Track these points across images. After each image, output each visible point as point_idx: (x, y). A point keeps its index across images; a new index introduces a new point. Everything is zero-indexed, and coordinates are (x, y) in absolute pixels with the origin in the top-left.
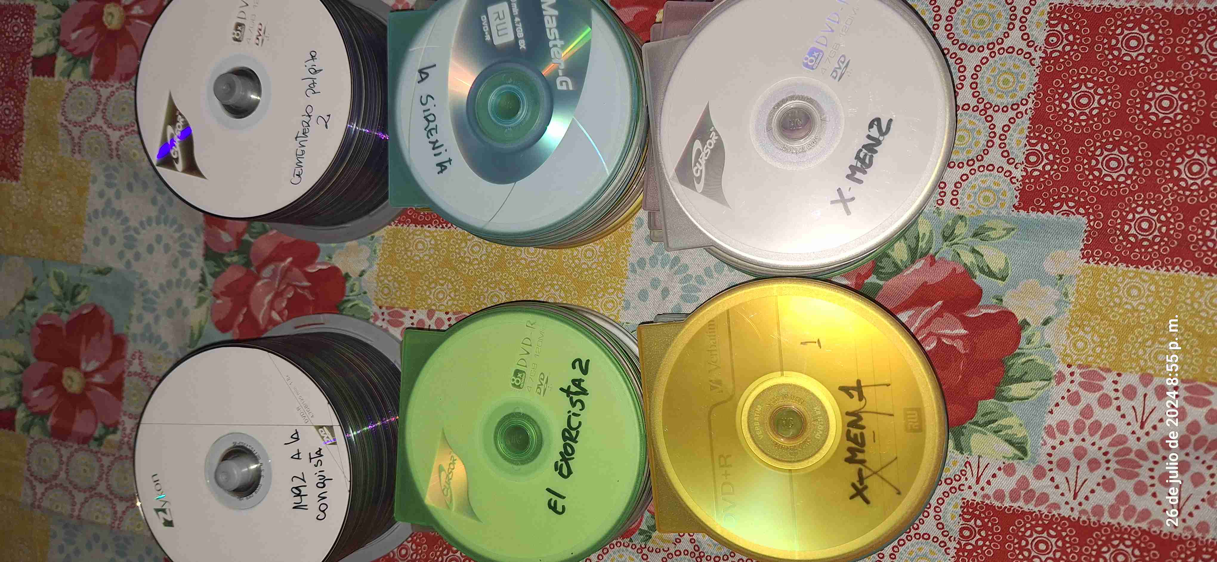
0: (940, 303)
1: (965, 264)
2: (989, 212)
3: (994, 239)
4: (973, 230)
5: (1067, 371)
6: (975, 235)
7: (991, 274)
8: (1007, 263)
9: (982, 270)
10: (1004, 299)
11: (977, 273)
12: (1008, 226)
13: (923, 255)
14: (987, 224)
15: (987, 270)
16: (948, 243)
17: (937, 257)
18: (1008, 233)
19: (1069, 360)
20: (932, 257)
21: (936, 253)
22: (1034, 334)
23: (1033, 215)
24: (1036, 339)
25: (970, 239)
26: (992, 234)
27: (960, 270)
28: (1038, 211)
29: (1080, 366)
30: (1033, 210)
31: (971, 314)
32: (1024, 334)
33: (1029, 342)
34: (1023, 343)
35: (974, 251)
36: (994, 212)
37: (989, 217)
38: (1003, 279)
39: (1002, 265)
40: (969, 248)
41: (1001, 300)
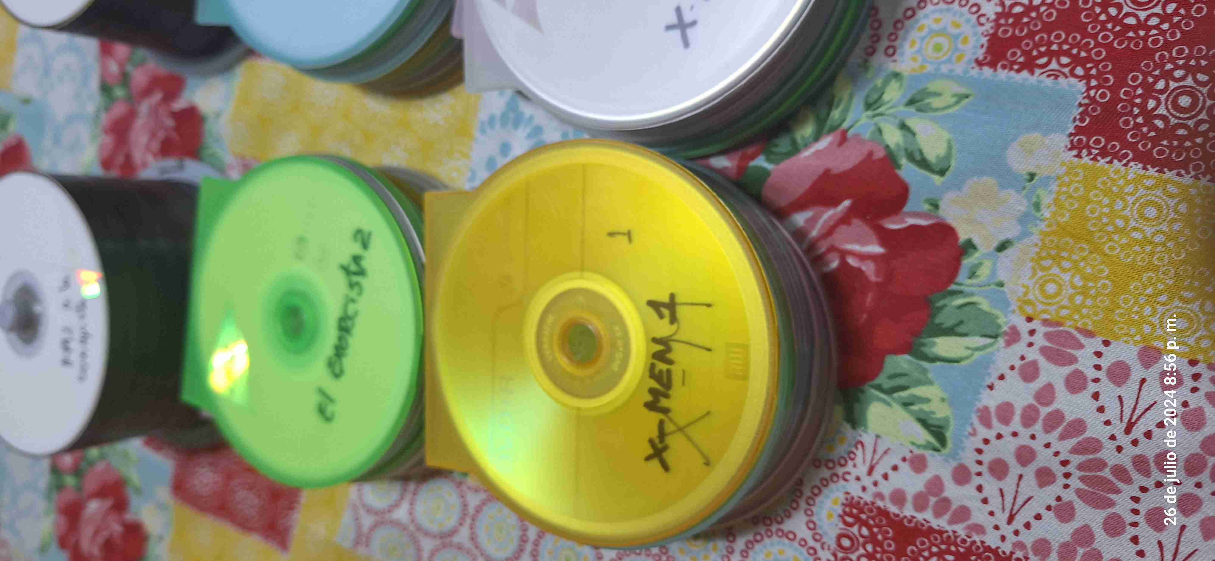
0: (847, 203)
1: (887, 147)
2: (937, 69)
3: (937, 110)
4: (909, 96)
5: (1024, 327)
6: (911, 102)
7: (923, 163)
8: (950, 148)
9: (911, 157)
10: (941, 204)
11: (904, 161)
12: (963, 90)
13: (832, 130)
14: (933, 87)
15: (918, 157)
16: (870, 113)
17: (850, 133)
18: (957, 102)
19: (1029, 310)
20: (844, 133)
21: (850, 128)
22: (981, 264)
23: (1003, 74)
24: (984, 272)
25: (901, 108)
26: (935, 102)
27: (879, 154)
28: (1011, 69)
29: (1046, 322)
30: (1004, 67)
31: (892, 225)
32: (967, 262)
33: (972, 275)
34: (962, 277)
35: (903, 127)
36: (944, 69)
37: (935, 76)
38: (942, 172)
39: (941, 151)
40: (897, 121)
41: (936, 206)
